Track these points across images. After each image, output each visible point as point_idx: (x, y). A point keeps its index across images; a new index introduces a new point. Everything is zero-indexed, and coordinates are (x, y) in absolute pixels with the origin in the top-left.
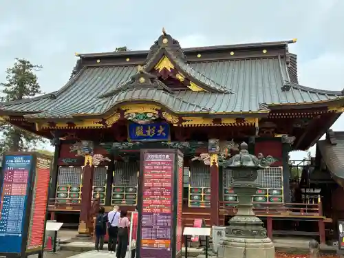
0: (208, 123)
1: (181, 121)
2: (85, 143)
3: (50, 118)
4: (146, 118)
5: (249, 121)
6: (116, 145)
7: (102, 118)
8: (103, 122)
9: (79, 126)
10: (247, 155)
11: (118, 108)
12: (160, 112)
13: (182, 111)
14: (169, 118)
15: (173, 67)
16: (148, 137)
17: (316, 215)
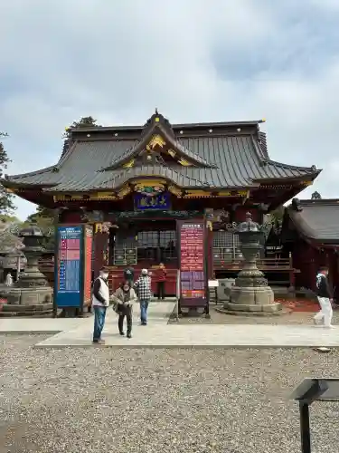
0: (207, 195)
1: (184, 193)
2: (97, 213)
3: (67, 192)
4: (154, 191)
5: (241, 194)
6: (123, 214)
7: (115, 191)
8: (116, 195)
9: (92, 198)
10: (252, 223)
11: (130, 183)
12: (166, 186)
13: (186, 185)
14: (174, 192)
15: (164, 144)
16: (151, 207)
17: (288, 268)
